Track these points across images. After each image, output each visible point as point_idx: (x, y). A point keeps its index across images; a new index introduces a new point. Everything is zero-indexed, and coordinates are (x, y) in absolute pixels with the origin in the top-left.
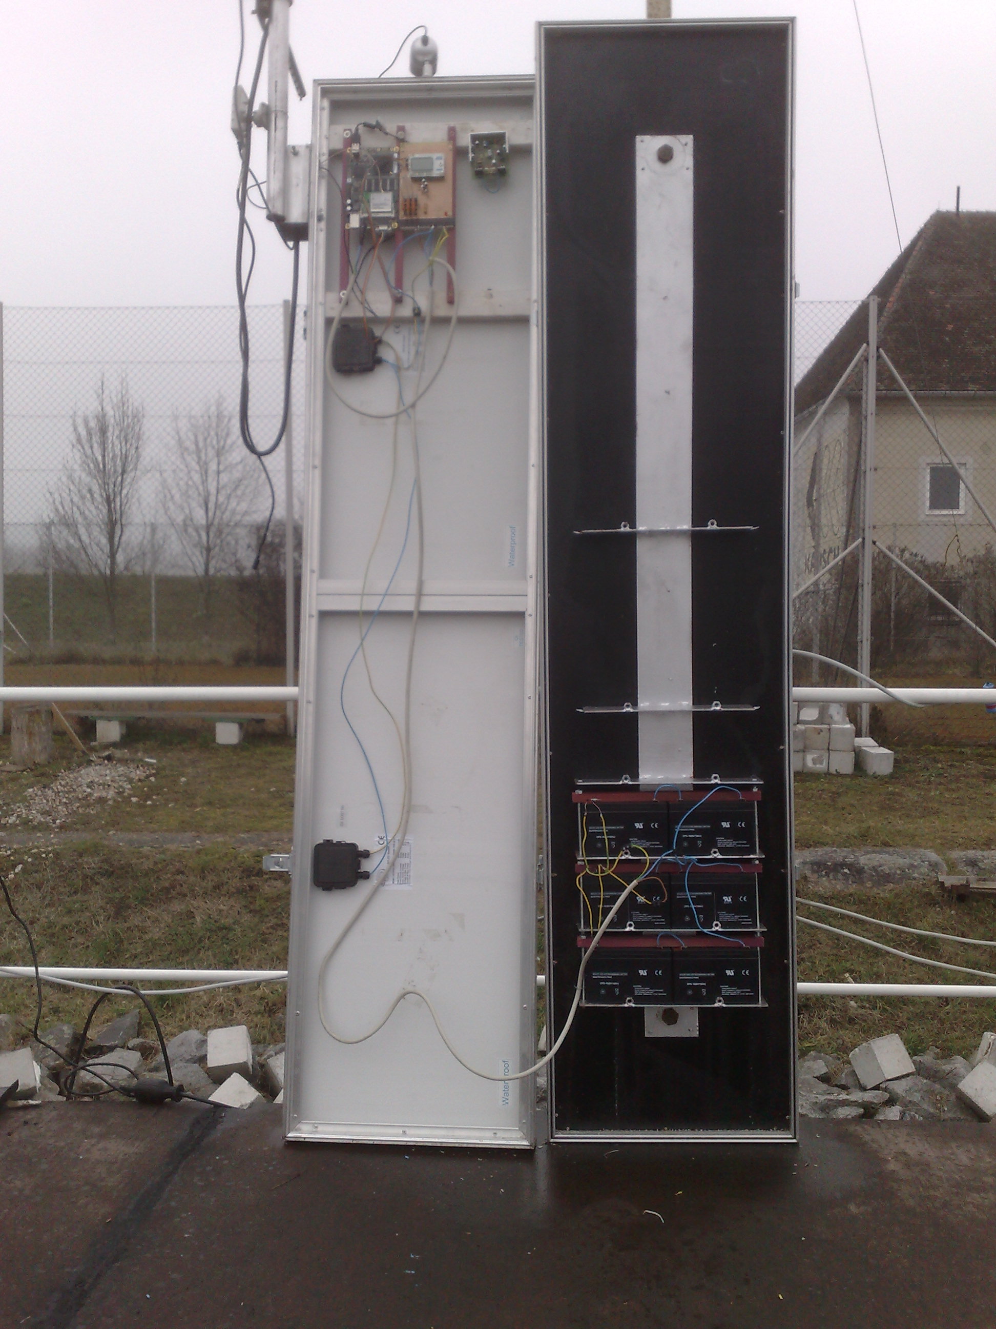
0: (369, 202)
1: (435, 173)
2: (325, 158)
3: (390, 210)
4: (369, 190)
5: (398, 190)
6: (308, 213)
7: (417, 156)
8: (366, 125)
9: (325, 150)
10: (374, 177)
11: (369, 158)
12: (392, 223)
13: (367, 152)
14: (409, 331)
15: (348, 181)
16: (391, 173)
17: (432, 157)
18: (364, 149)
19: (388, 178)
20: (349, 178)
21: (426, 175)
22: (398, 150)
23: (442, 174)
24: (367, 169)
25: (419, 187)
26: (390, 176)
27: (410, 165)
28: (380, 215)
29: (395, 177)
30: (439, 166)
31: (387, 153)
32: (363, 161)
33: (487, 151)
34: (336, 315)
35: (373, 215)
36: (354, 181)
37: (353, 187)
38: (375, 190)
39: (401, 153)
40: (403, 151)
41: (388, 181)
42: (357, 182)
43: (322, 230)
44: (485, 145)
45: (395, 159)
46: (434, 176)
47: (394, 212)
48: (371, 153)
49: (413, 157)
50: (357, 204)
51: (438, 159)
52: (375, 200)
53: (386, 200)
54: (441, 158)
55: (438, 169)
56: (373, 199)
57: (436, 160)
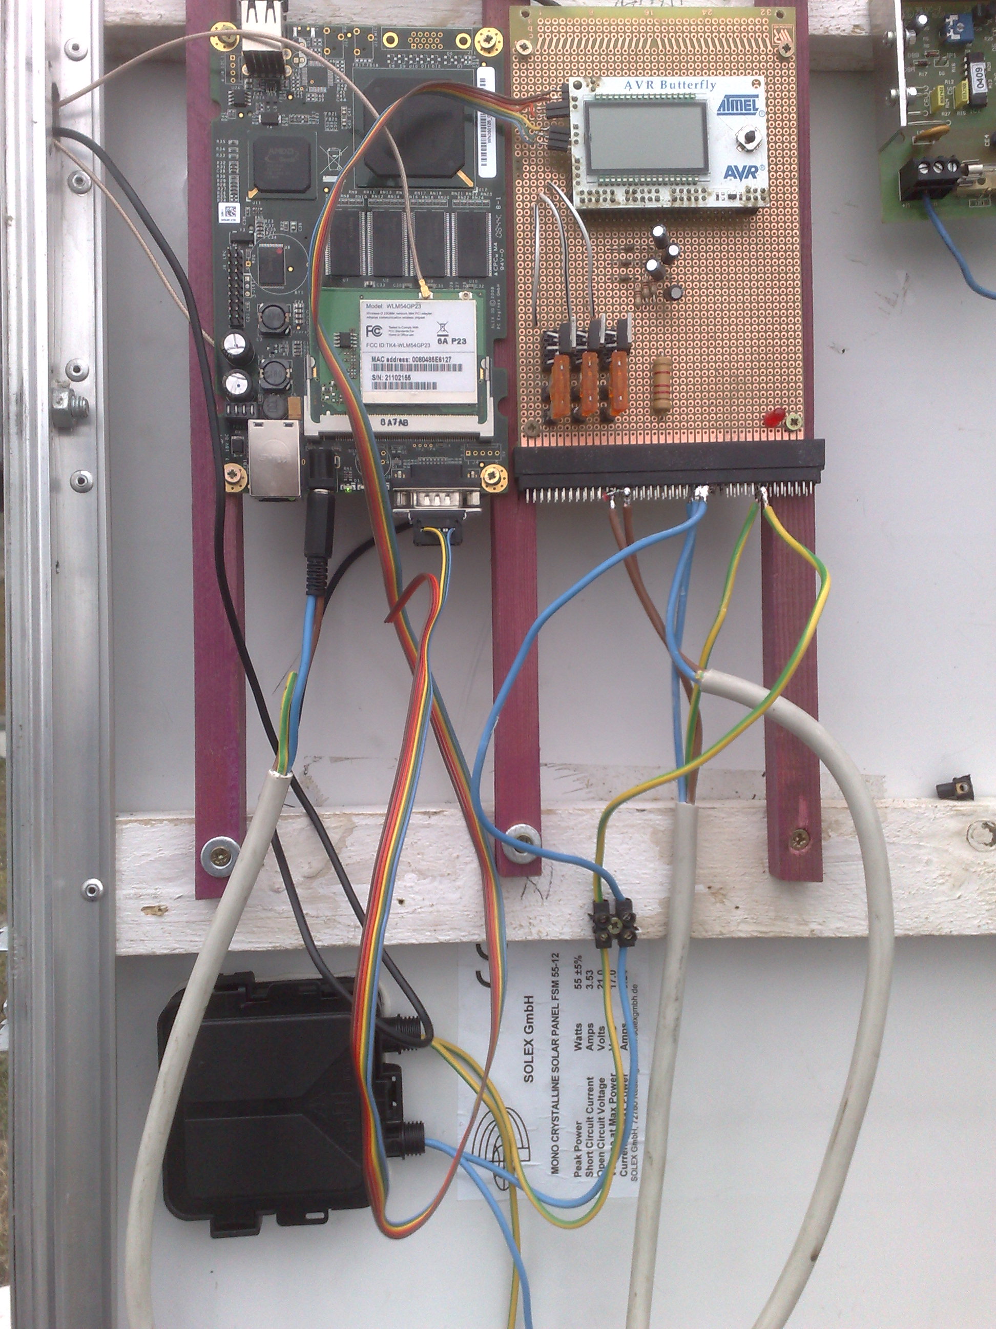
1: (718, 193)
7: (614, 87)
10: (366, 200)
11: (338, 85)
12: (482, 465)
13: (327, 51)
14: (555, 971)
15: (222, 219)
16: (461, 175)
17: (700, 94)
18: (310, 31)
19: (450, 210)
20: (228, 201)
21: (674, 200)
22: (500, 47)
23: (758, 195)
24: (331, 154)
25: (626, 264)
26: (456, 197)
27: (580, 139)
28: (419, 424)
29: (487, 201)
30: (743, 147)
31: (439, 59)
32: (304, 103)
33: (968, 69)
34: (196, 955)
35: (376, 424)
36: (258, 219)
37: (254, 252)
38: (378, 276)
39: (516, 65)
40: (529, 56)
41: (451, 223)
42: (278, 226)
43: (82, 487)
44: (958, 37)
45: (485, 94)
46: (712, 203)
47: (490, 402)
48: (349, 59)
49: (593, 90)
50: (284, 354)
51: (733, 110)
52: (381, 331)
53: (447, 336)
54: (750, 105)
55: (736, 167)
56: (370, 329)
57: (722, 112)
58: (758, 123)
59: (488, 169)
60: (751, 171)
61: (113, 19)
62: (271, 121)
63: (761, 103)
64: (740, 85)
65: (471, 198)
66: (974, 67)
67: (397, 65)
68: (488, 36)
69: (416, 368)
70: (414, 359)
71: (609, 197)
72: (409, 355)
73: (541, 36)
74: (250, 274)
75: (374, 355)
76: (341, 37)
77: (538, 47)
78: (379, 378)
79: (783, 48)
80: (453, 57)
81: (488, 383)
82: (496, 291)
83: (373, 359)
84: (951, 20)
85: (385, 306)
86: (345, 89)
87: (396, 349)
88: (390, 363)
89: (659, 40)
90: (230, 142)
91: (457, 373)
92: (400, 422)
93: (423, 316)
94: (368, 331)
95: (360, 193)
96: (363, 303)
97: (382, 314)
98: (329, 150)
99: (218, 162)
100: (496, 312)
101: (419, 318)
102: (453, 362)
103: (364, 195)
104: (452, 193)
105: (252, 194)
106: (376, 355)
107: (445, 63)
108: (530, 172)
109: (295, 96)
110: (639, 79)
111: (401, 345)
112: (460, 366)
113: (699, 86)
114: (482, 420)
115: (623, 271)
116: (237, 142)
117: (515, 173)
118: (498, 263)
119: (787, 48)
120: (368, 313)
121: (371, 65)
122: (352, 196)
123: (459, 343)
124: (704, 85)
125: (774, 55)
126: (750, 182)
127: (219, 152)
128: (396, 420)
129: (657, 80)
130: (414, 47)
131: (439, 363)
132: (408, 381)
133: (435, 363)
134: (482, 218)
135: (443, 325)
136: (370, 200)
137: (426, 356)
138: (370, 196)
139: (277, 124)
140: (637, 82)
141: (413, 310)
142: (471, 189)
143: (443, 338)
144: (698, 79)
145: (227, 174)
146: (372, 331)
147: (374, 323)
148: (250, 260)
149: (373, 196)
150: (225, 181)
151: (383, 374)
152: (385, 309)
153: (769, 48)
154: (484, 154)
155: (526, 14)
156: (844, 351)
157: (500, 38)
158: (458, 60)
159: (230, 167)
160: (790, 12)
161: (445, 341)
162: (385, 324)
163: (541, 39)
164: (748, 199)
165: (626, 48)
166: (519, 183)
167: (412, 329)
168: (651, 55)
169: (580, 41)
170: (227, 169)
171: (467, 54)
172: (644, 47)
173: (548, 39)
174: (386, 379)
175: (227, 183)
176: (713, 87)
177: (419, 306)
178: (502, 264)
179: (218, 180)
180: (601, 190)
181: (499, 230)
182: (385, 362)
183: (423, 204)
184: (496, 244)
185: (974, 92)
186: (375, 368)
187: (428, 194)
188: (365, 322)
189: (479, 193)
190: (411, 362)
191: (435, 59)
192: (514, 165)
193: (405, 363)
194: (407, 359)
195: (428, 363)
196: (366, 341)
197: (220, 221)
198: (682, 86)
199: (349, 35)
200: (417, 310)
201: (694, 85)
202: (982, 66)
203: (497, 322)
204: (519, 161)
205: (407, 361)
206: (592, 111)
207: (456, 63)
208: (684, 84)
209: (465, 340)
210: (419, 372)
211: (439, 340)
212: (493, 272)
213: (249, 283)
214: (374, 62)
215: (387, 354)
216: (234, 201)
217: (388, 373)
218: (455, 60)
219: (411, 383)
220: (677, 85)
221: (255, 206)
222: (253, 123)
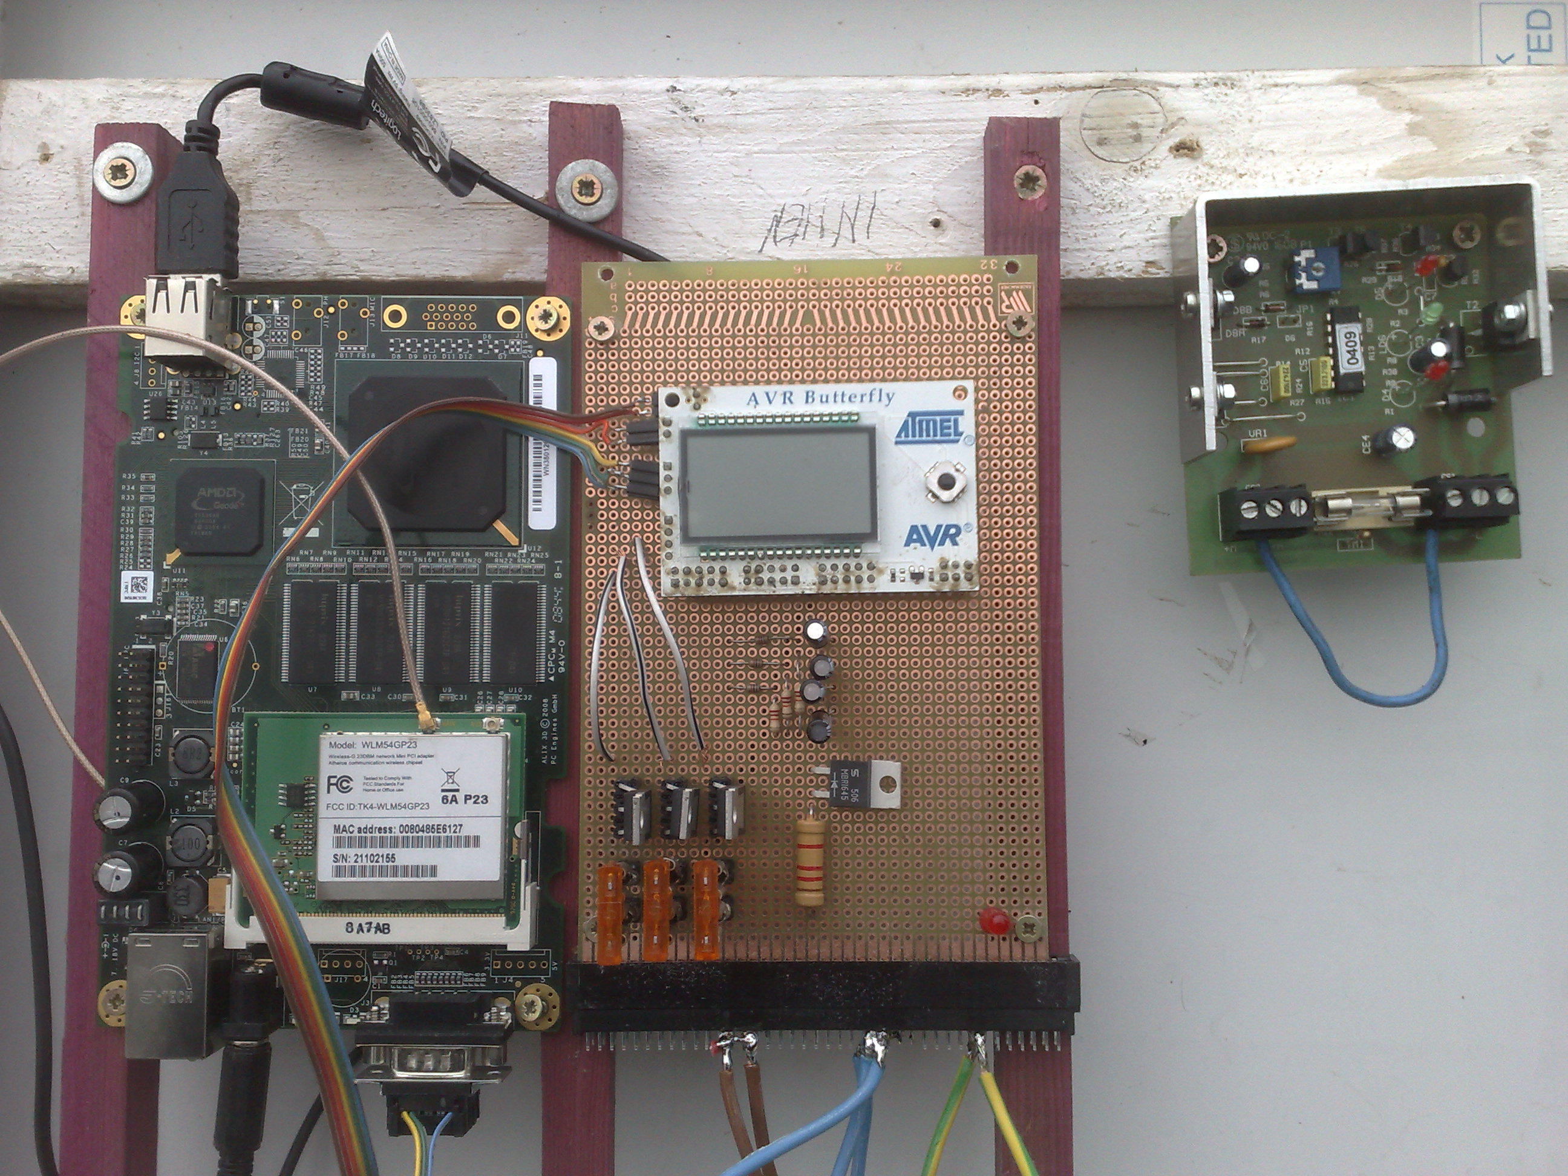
10: (350, 565)
11: (312, 387)
12: (518, 984)
13: (297, 335)
15: (127, 595)
16: (500, 526)
17: (870, 412)
18: (272, 304)
19: (482, 580)
20: (135, 568)
21: (823, 582)
22: (566, 326)
23: (961, 572)
24: (298, 492)
25: (758, 667)
26: (491, 560)
27: (674, 485)
29: (541, 566)
30: (935, 496)
31: (471, 346)
32: (258, 415)
33: (1333, 333)
36: (180, 595)
37: (172, 648)
38: (363, 684)
39: (590, 355)
40: (611, 341)
41: (483, 600)
42: (210, 607)
44: (1313, 285)
46: (883, 585)
47: (527, 893)
48: (331, 344)
49: (697, 407)
50: (211, 806)
51: (921, 435)
52: (351, 784)
53: (457, 790)
54: (949, 428)
55: (925, 527)
56: (333, 781)
57: (903, 438)
59: (543, 515)
60: (950, 534)
62: (204, 443)
63: (967, 425)
65: (515, 561)
66: (1341, 329)
67: (405, 354)
68: (545, 311)
69: (406, 843)
70: (404, 828)
71: (717, 578)
72: (394, 821)
73: (630, 309)
74: (164, 682)
75: (337, 822)
76: (319, 313)
77: (626, 327)
78: (344, 858)
79: (1014, 323)
80: (492, 343)
81: (523, 862)
82: (551, 706)
83: (337, 829)
84: (1303, 257)
85: (359, 746)
86: (323, 392)
87: (375, 812)
88: (363, 835)
89: (815, 311)
90: (143, 477)
91: (472, 850)
92: (378, 928)
93: (420, 760)
94: (330, 784)
95: (341, 554)
96: (325, 739)
97: (353, 756)
98: (295, 487)
99: (123, 509)
100: (550, 737)
101: (412, 763)
102: (464, 833)
103: (348, 556)
104: (487, 554)
105: (173, 557)
106: (342, 823)
107: (480, 351)
108: (608, 521)
109: (245, 404)
110: (772, 389)
111: (381, 806)
112: (477, 839)
113: (867, 398)
114: (513, 921)
115: (752, 676)
116: (153, 477)
117: (586, 523)
118: (556, 662)
119: (1020, 323)
120: (331, 756)
121: (364, 355)
122: (328, 559)
123: (475, 802)
124: (876, 397)
125: (1000, 331)
126: (947, 551)
127: (126, 492)
128: (370, 923)
129: (799, 390)
130: (431, 327)
131: (442, 835)
132: (390, 864)
133: (436, 834)
134: (529, 593)
135: (451, 775)
136: (356, 565)
137: (422, 822)
138: (356, 559)
139: (216, 447)
140: (767, 394)
141: (404, 751)
142: (515, 548)
143: (450, 795)
144: (867, 387)
145: (136, 526)
146: (336, 784)
147: (339, 771)
148: (167, 660)
149: (361, 559)
150: (132, 537)
151: (351, 852)
152: (359, 750)
153: (994, 321)
154: (538, 493)
155: (607, 274)
156: (1145, 742)
157: (566, 312)
158: (500, 347)
159: (141, 515)
160: (1028, 263)
161: (455, 800)
162: (358, 772)
163: (630, 313)
164: (944, 579)
165: (763, 325)
166: (590, 538)
167: (402, 781)
168: (803, 335)
169: (691, 316)
170: (136, 518)
171: (514, 336)
172: (792, 323)
173: (641, 313)
174: (356, 861)
175: (136, 540)
176: (890, 400)
177: (413, 743)
178: (562, 663)
179: (122, 536)
180: (705, 567)
181: (559, 611)
182: (356, 834)
183: (440, 571)
184: (552, 632)
185: (1342, 371)
186: (339, 843)
187: (448, 555)
188: (326, 770)
189: (528, 554)
190: (397, 832)
191: (464, 345)
192: (585, 510)
193: (388, 834)
194: (390, 829)
195: (425, 834)
196: (327, 799)
197: (123, 600)
198: (839, 398)
199: (331, 310)
200: (411, 751)
201: (859, 398)
202: (1356, 328)
203: (551, 753)
204: (592, 503)
205: (391, 832)
206: (692, 442)
207: (496, 351)
208: (843, 395)
209: (486, 798)
210: (410, 849)
211: (445, 799)
212: (548, 675)
213: (162, 695)
214: (370, 350)
215: (359, 820)
216: (146, 569)
217: (360, 851)
218: (496, 347)
219: (395, 868)
220: (831, 399)
221: (177, 576)
222: (179, 447)
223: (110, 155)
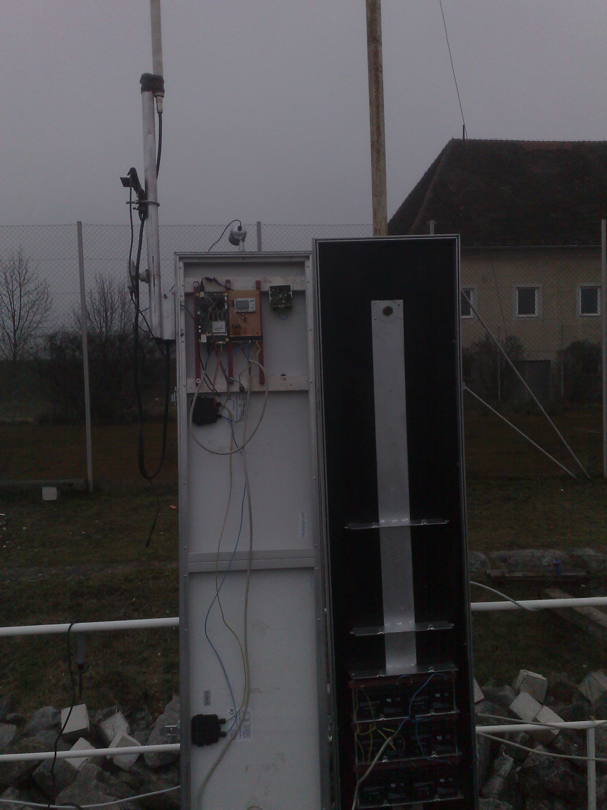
0: (212, 327)
1: (250, 310)
2: (183, 299)
3: (224, 332)
4: (211, 319)
5: (229, 320)
6: (176, 334)
7: (239, 299)
8: (208, 280)
9: (183, 294)
10: (213, 311)
11: (210, 300)
12: (226, 339)
14: (237, 398)
15: (198, 314)
16: (223, 308)
17: (248, 300)
18: (207, 295)
19: (222, 312)
20: (198, 312)
21: (246, 311)
22: (227, 295)
25: (241, 317)
27: (235, 305)
28: (219, 334)
29: (226, 311)
30: (253, 305)
32: (207, 302)
34: (195, 393)
35: (214, 334)
36: (202, 314)
37: (201, 317)
38: (214, 319)
39: (229, 297)
41: (222, 314)
42: (204, 314)
43: (183, 342)
45: (226, 300)
47: (227, 332)
49: (236, 300)
50: (205, 328)
53: (222, 325)
54: (253, 301)
55: (252, 307)
57: (251, 302)
58: (254, 303)
59: (226, 308)
61: (186, 292)
62: (203, 304)
63: (255, 300)
64: (252, 299)
65: (224, 311)
67: (216, 296)
69: (219, 329)
74: (201, 319)
76: (210, 295)
79: (258, 294)
80: (222, 296)
87: (217, 327)
90: (199, 306)
91: (223, 329)
92: (217, 334)
96: (213, 322)
98: (209, 307)
104: (222, 310)
114: (226, 334)
126: (254, 309)
129: (243, 299)
130: (218, 295)
131: (221, 328)
134: (225, 313)
141: (218, 323)
144: (248, 298)
151: (215, 329)
153: (256, 294)
154: (226, 306)
155: (230, 291)
160: (258, 290)
162: (215, 324)
164: (254, 311)
165: (240, 296)
166: (229, 309)
167: (218, 325)
168: (243, 296)
169: (236, 294)
170: (198, 308)
171: (224, 296)
173: (232, 294)
175: (198, 310)
180: (238, 310)
181: (227, 314)
183: (219, 312)
184: (227, 316)
188: (213, 324)
191: (220, 296)
198: (246, 299)
204: (229, 307)
206: (237, 302)
209: (224, 326)
212: (227, 318)
215: (215, 327)
221: (201, 312)
222: (201, 304)
223: (195, 284)
